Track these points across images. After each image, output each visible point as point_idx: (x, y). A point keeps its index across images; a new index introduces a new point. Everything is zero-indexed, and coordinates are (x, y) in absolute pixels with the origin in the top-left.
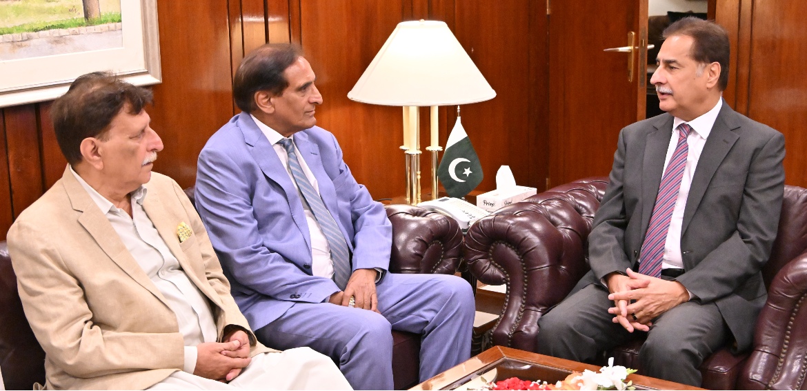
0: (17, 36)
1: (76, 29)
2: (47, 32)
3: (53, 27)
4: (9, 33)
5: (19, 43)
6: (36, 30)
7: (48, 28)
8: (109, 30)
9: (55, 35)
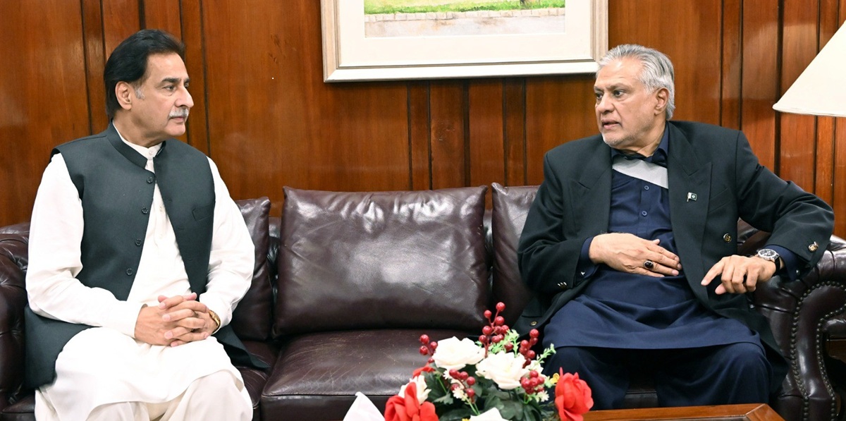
0: (440, 14)
1: (510, 12)
2: (475, 13)
3: (482, 8)
4: (434, 11)
5: (443, 22)
6: (463, 10)
7: (477, 9)
8: (549, 14)
9: (483, 16)
